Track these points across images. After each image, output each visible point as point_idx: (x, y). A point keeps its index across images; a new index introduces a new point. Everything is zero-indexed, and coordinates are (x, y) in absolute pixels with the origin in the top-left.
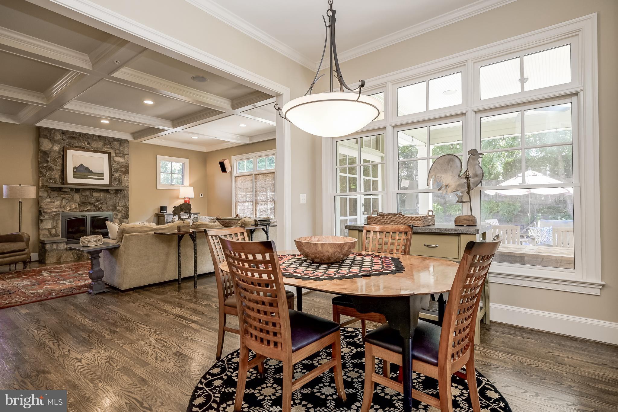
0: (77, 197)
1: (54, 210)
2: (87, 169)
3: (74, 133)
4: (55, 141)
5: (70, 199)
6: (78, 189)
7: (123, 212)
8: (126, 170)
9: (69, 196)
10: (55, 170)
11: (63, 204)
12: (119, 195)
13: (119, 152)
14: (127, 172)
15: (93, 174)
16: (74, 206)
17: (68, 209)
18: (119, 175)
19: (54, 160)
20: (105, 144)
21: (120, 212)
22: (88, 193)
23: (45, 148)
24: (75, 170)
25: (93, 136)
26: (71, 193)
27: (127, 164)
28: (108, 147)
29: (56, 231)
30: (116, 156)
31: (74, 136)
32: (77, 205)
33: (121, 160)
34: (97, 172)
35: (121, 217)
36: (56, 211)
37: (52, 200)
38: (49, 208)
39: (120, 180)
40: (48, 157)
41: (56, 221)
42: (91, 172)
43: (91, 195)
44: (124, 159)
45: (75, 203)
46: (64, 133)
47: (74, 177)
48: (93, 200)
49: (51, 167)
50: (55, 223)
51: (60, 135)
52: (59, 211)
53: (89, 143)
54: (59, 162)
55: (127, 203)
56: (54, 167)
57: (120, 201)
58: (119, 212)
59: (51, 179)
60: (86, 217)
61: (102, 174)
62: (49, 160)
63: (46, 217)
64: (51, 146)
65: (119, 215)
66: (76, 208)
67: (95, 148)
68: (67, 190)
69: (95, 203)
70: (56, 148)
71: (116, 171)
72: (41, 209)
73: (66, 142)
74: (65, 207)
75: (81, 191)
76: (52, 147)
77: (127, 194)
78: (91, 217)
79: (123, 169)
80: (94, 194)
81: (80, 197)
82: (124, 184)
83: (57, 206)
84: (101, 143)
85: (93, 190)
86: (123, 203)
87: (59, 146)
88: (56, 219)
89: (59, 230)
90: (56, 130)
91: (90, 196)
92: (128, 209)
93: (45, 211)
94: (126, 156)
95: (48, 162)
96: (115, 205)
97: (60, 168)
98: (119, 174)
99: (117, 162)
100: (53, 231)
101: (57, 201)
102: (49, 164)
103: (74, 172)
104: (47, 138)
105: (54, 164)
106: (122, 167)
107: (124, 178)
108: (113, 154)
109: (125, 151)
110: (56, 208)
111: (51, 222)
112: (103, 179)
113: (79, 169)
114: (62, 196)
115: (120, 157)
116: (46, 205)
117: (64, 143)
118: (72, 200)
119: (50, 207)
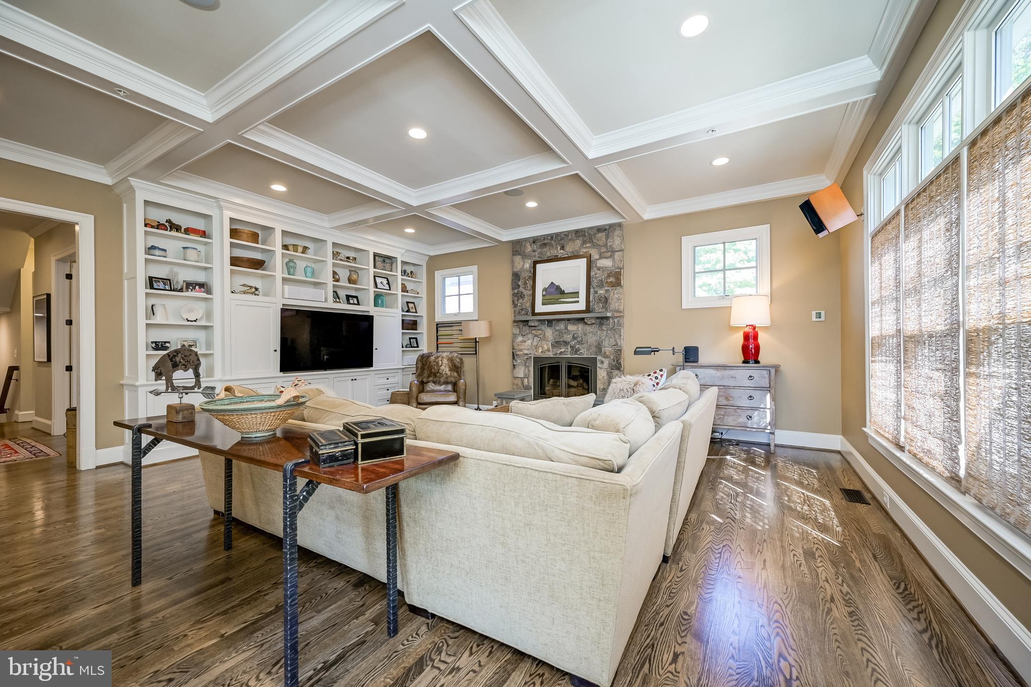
0: (549, 333)
1: (526, 352)
2: (558, 288)
3: (545, 237)
4: (525, 255)
5: (541, 336)
6: (550, 321)
7: (612, 357)
8: (616, 279)
9: (540, 332)
10: (526, 296)
11: (535, 343)
12: (604, 328)
13: (605, 250)
14: (617, 284)
15: (566, 296)
16: (546, 347)
17: (540, 351)
18: (606, 290)
19: (525, 283)
20: (584, 242)
21: (607, 357)
22: (562, 326)
23: (517, 268)
24: (544, 293)
25: (567, 234)
26: (543, 327)
27: (618, 268)
28: (588, 245)
29: (528, 382)
30: (601, 258)
31: (546, 241)
32: (550, 345)
33: (606, 263)
34: (571, 291)
35: (609, 367)
36: (527, 354)
37: (524, 339)
38: (521, 350)
39: (605, 301)
40: (519, 280)
41: (528, 367)
42: (562, 293)
43: (566, 328)
44: (614, 260)
45: (547, 342)
46: (535, 240)
47: (543, 304)
48: (568, 338)
49: (522, 293)
50: (527, 369)
51: (531, 245)
52: (530, 354)
53: (563, 248)
54: (530, 283)
55: (618, 341)
56: (525, 293)
57: (607, 338)
58: (605, 357)
59: (522, 310)
60: (560, 364)
61: (576, 294)
62: (520, 283)
63: (518, 361)
64: (522, 263)
65: (606, 362)
66: (548, 351)
67: (570, 253)
68: (536, 324)
69: (571, 342)
70: (528, 265)
71: (601, 285)
72: (514, 351)
73: (537, 253)
74: (536, 347)
75: (554, 323)
76: (523, 265)
77: (620, 325)
78: (567, 364)
79: (612, 279)
80: (571, 327)
81: (553, 333)
82: (614, 305)
83: (529, 347)
84: (579, 242)
85: (569, 320)
86: (612, 341)
87: (530, 261)
88: (527, 364)
89: (532, 380)
90: (526, 240)
91: (566, 331)
92: (621, 352)
93: (518, 353)
94: (617, 255)
95: (519, 286)
96: (599, 344)
97: (530, 292)
98: (606, 288)
99: (602, 268)
100: (526, 380)
101: (529, 339)
102: (521, 289)
103: (543, 295)
104: (519, 254)
105: (525, 288)
106: (609, 276)
107: (614, 294)
108: (595, 256)
109: (614, 246)
110: (528, 349)
111: (523, 368)
112: (578, 302)
113: (548, 290)
114: (533, 332)
115: (607, 258)
116: (518, 345)
117: (535, 256)
118: (544, 338)
119: (521, 347)
